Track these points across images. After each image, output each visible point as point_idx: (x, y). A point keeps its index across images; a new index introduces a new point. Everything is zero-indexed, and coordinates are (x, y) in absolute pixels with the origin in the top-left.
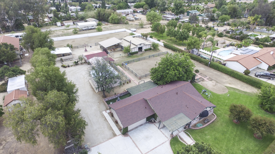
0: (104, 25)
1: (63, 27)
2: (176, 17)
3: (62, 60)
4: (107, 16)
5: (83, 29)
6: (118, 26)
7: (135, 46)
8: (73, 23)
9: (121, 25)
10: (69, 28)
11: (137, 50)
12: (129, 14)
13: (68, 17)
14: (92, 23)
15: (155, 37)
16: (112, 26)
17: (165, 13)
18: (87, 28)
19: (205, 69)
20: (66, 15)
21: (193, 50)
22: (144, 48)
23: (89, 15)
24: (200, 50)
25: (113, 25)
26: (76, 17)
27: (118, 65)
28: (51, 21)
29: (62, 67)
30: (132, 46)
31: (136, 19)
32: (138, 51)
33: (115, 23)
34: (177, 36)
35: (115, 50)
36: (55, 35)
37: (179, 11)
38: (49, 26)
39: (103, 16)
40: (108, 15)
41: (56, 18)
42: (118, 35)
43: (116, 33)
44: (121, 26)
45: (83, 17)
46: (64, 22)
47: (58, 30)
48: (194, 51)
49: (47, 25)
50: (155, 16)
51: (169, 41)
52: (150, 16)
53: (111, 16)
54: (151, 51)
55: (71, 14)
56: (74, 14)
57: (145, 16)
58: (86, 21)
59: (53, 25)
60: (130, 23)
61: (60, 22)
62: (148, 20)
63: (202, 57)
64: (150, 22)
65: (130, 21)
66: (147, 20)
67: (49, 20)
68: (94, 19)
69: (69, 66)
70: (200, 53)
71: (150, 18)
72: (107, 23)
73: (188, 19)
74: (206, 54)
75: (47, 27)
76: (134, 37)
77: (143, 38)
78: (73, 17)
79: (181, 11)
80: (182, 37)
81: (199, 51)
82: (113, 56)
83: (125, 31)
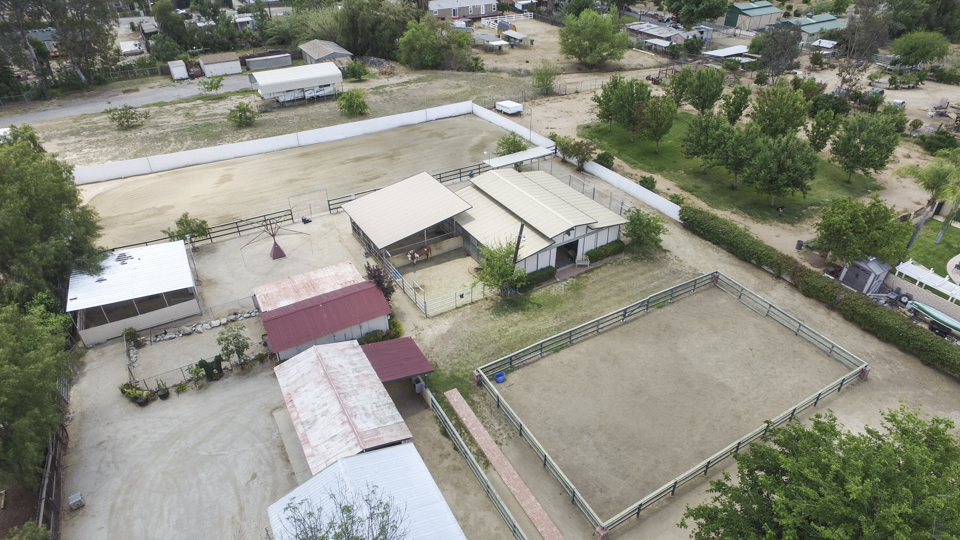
0: (373, 76)
1: (194, 88)
2: (682, 35)
4: (387, 33)
5: (281, 99)
6: (440, 83)
8: (243, 63)
9: (448, 77)
10: (221, 91)
11: (549, 260)
12: (479, 19)
14: (322, 69)
15: (619, 157)
16: (409, 82)
17: (629, 10)
18: (299, 95)
21: (860, 263)
22: (587, 245)
23: (311, 24)
24: (901, 267)
25: (414, 76)
26: (256, 34)
31: (514, 43)
33: (422, 66)
36: (151, 132)
37: (701, 6)
38: (135, 77)
39: (373, 30)
40: (394, 26)
41: (170, 42)
42: (441, 136)
44: (453, 82)
45: (286, 32)
46: (201, 60)
47: (171, 103)
48: (868, 273)
50: (599, 35)
52: (578, 33)
53: (407, 34)
54: (624, 257)
55: (238, 20)
56: (249, 19)
57: (555, 28)
58: (299, 58)
59: (154, 73)
60: (489, 61)
61: (185, 60)
62: (569, 49)
64: (575, 60)
65: (489, 50)
66: (562, 52)
67: (143, 48)
68: (330, 48)
69: (164, 395)
71: (580, 45)
72: (387, 65)
73: (743, 49)
74: (947, 297)
75: (126, 84)
77: (564, 161)
78: (244, 31)
79: (709, 9)
83: (471, 113)
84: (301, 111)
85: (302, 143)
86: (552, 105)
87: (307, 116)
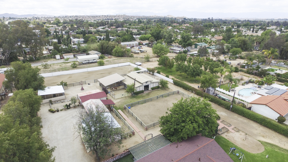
0: (106, 58)
1: (62, 61)
2: (184, 49)
3: (51, 103)
4: (110, 49)
5: (83, 63)
6: (122, 59)
7: (141, 85)
8: (74, 56)
9: (125, 58)
10: (68, 61)
11: (142, 88)
12: (134, 47)
13: (69, 49)
14: (94, 56)
15: (162, 72)
16: (115, 59)
17: (171, 45)
18: (88, 62)
19: (226, 115)
20: (67, 47)
21: (208, 88)
22: (151, 86)
23: (92, 47)
24: (217, 89)
25: (117, 58)
26: (77, 50)
27: (119, 109)
28: (50, 53)
29: (50, 112)
30: (137, 85)
31: (142, 52)
32: (143, 90)
33: (119, 56)
34: (188, 71)
35: (116, 88)
36: (52, 69)
37: (187, 43)
38: (47, 59)
39: (107, 48)
40: (112, 47)
41: (56, 51)
42: (122, 69)
43: (118, 68)
44: (126, 59)
45: (85, 49)
46: (64, 55)
47: (56, 64)
48: (210, 90)
49: (45, 58)
50: (162, 49)
51: (179, 77)
52: (156, 49)
53: (115, 49)
54: (159, 89)
55: (73, 47)
56: (76, 46)
57: (151, 49)
58: (88, 54)
59: (51, 58)
60: (135, 55)
61: (60, 55)
62: (155, 53)
63: (220, 98)
64: (156, 55)
65: (135, 53)
66: (153, 53)
67: (49, 53)
68: (96, 52)
69: (58, 111)
70: (216, 92)
71: (157, 51)
72: (110, 56)
73: (196, 52)
74: (225, 94)
75: (45, 60)
76: (138, 73)
77: (150, 73)
78: (75, 49)
79: (189, 44)
80: (194, 73)
81: (215, 90)
82: (114, 96)
83: (129, 65)
84: (88, 65)
85: (89, 71)
86: (149, 63)
87: (90, 66)
